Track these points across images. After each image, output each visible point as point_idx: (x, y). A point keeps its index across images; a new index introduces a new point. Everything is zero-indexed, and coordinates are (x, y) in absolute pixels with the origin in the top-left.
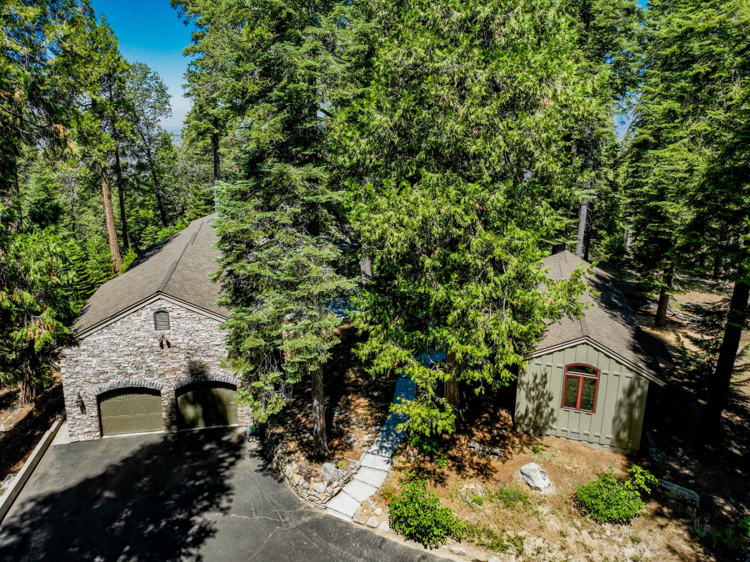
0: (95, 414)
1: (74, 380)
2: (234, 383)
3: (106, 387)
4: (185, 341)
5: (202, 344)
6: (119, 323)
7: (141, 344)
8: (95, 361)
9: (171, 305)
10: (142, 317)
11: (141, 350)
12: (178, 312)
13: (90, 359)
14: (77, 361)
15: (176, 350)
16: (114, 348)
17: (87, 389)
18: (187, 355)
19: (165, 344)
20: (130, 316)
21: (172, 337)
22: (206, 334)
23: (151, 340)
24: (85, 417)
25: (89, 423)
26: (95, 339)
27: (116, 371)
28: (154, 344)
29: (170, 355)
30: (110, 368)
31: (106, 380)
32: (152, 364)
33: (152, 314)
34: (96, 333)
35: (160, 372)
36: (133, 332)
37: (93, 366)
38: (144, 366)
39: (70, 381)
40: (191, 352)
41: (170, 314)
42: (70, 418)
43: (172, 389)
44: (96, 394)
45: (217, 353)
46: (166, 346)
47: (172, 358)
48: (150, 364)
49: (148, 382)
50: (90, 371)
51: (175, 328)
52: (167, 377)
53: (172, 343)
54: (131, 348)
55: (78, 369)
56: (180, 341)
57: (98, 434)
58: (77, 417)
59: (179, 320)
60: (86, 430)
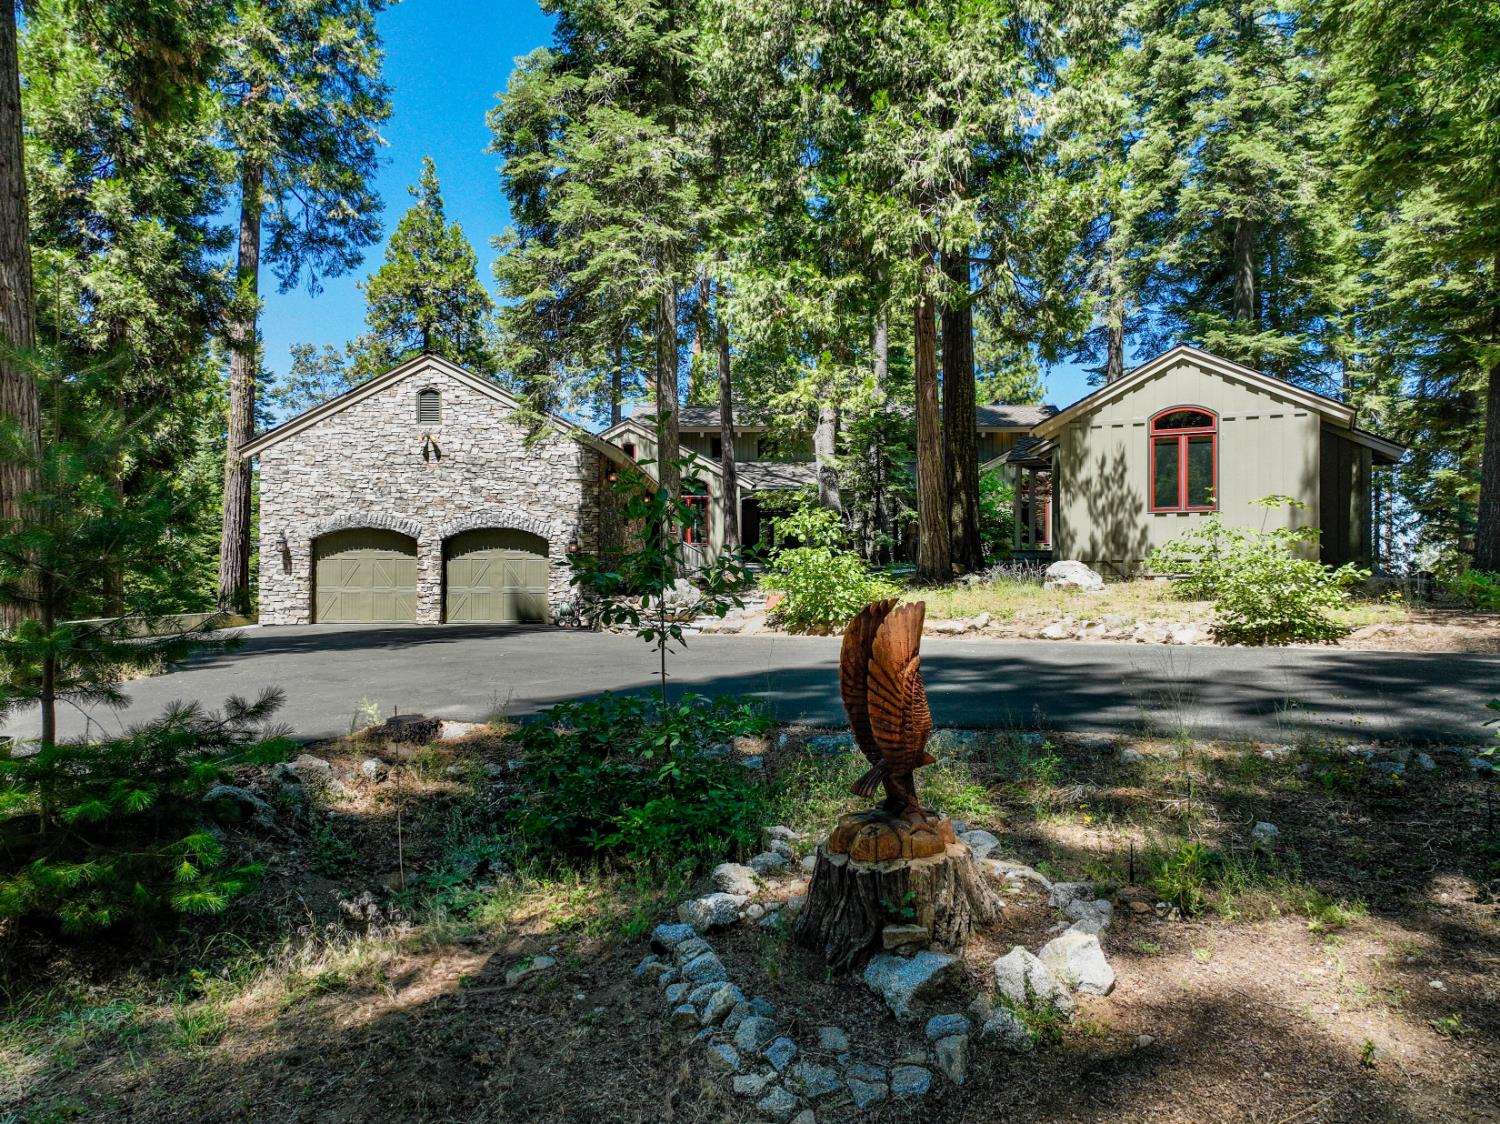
0: (305, 573)
1: (278, 507)
2: (544, 535)
3: (327, 523)
4: (464, 448)
5: (492, 456)
6: (359, 408)
7: (393, 447)
8: (315, 474)
9: (446, 379)
10: (398, 399)
11: (390, 459)
12: (457, 392)
13: (308, 469)
14: (287, 472)
15: (449, 463)
16: (347, 452)
17: (298, 524)
18: (467, 475)
19: (432, 452)
20: (379, 395)
21: (444, 439)
22: (501, 437)
23: (409, 441)
24: (289, 578)
25: (293, 590)
26: (319, 433)
27: (347, 495)
28: (413, 450)
29: (438, 472)
30: (338, 488)
31: (330, 511)
32: (408, 487)
33: (414, 393)
34: (320, 424)
35: (418, 504)
36: (381, 425)
37: (311, 483)
38: (393, 489)
39: (271, 508)
40: (474, 469)
41: (444, 395)
42: (265, 579)
43: (437, 538)
44: (311, 535)
45: (518, 474)
46: (432, 455)
47: (441, 478)
48: (404, 487)
49: (396, 519)
50: (306, 492)
51: (450, 422)
52: (430, 513)
53: (444, 450)
54: (375, 455)
55: (287, 486)
56: (456, 446)
57: (307, 613)
58: (276, 577)
59: (457, 408)
60: (288, 604)
